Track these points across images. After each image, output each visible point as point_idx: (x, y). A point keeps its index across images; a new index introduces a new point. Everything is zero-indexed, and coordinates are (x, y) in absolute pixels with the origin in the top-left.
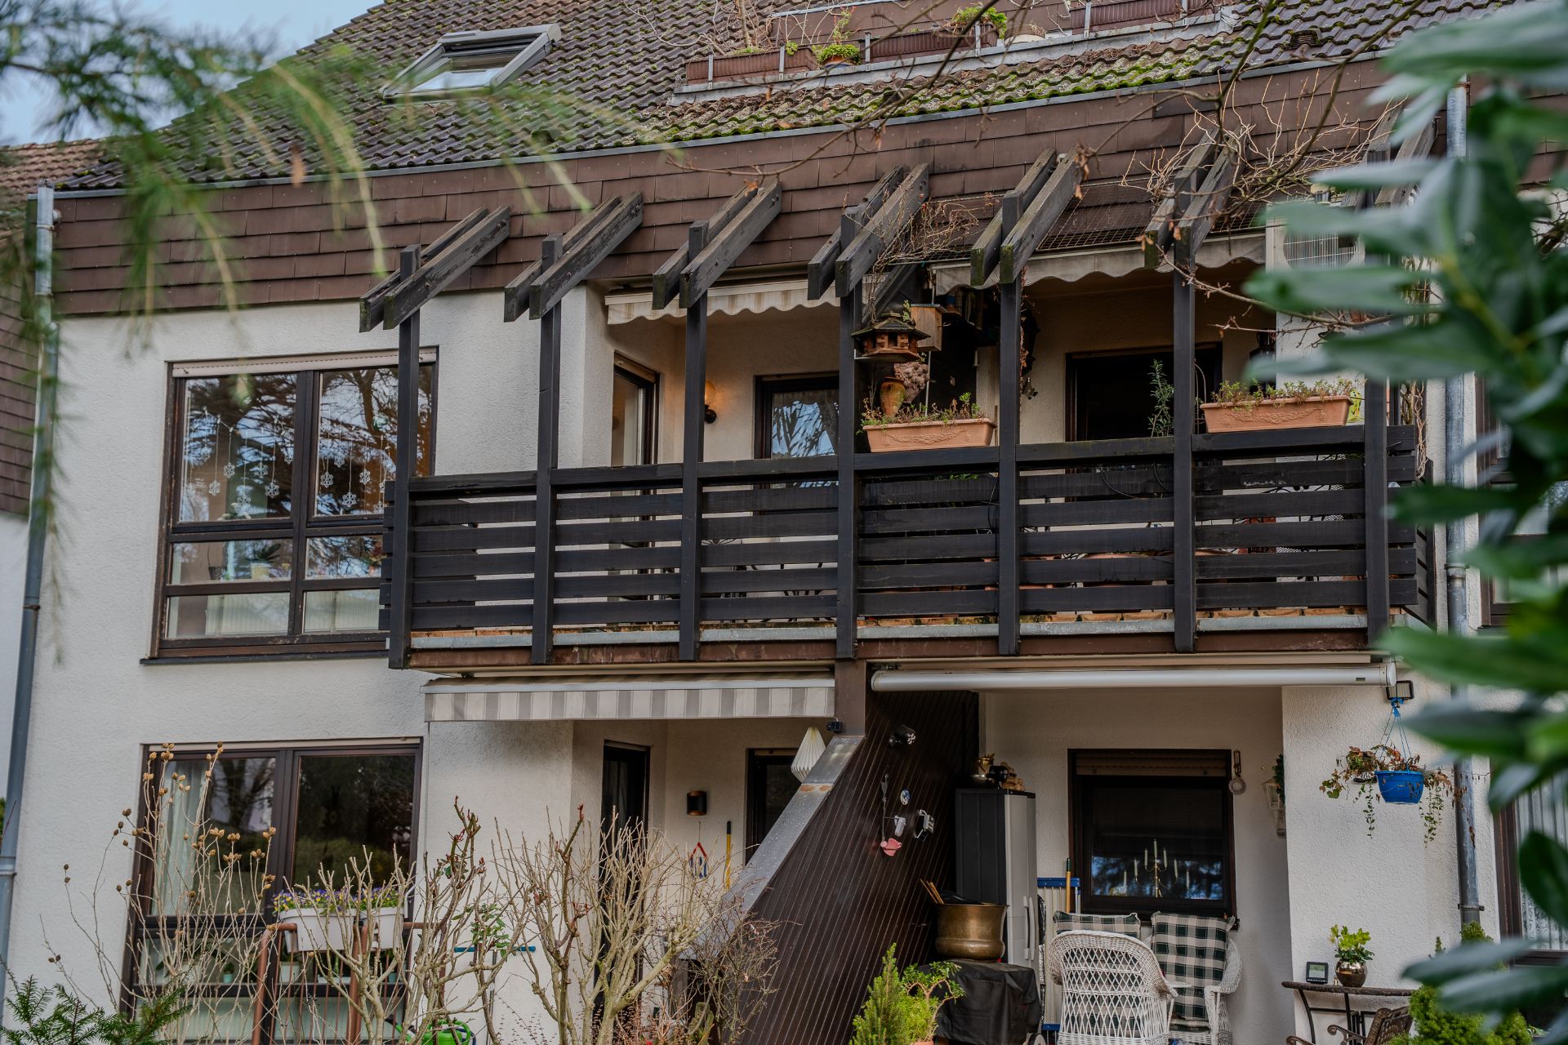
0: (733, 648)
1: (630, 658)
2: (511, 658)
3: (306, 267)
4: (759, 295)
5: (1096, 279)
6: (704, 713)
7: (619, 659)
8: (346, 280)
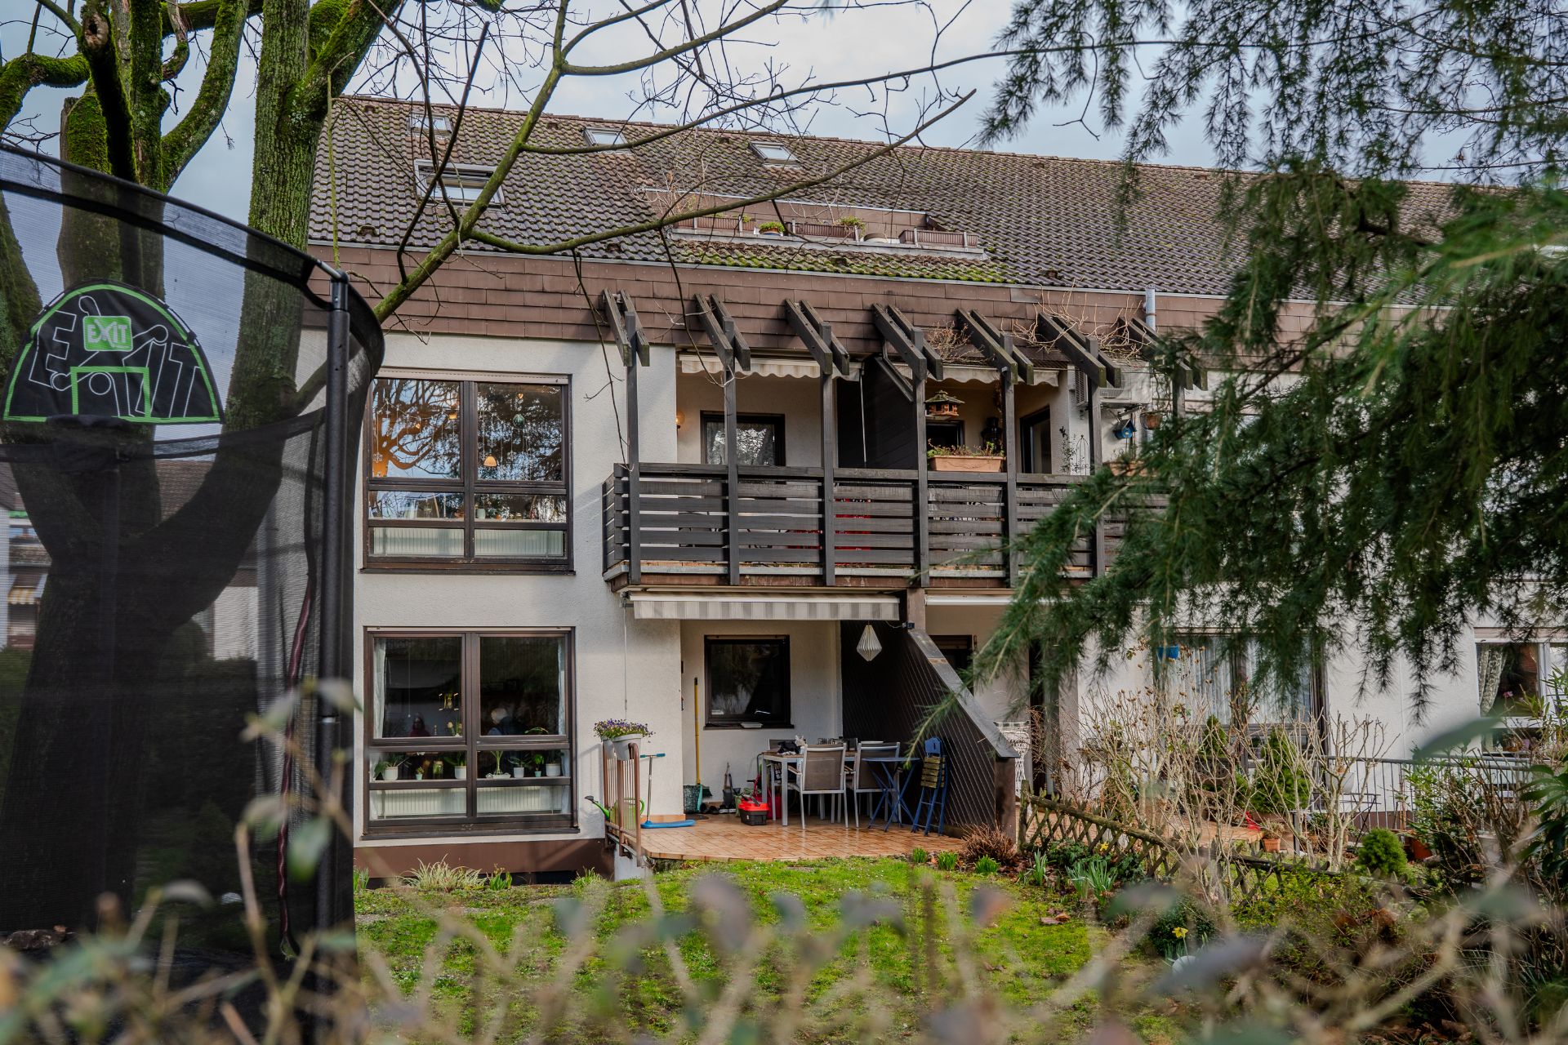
0: (848, 579)
1: (783, 583)
2: (704, 581)
3: (475, 312)
4: (780, 366)
5: (974, 383)
6: (819, 617)
7: (776, 583)
8: (506, 324)
